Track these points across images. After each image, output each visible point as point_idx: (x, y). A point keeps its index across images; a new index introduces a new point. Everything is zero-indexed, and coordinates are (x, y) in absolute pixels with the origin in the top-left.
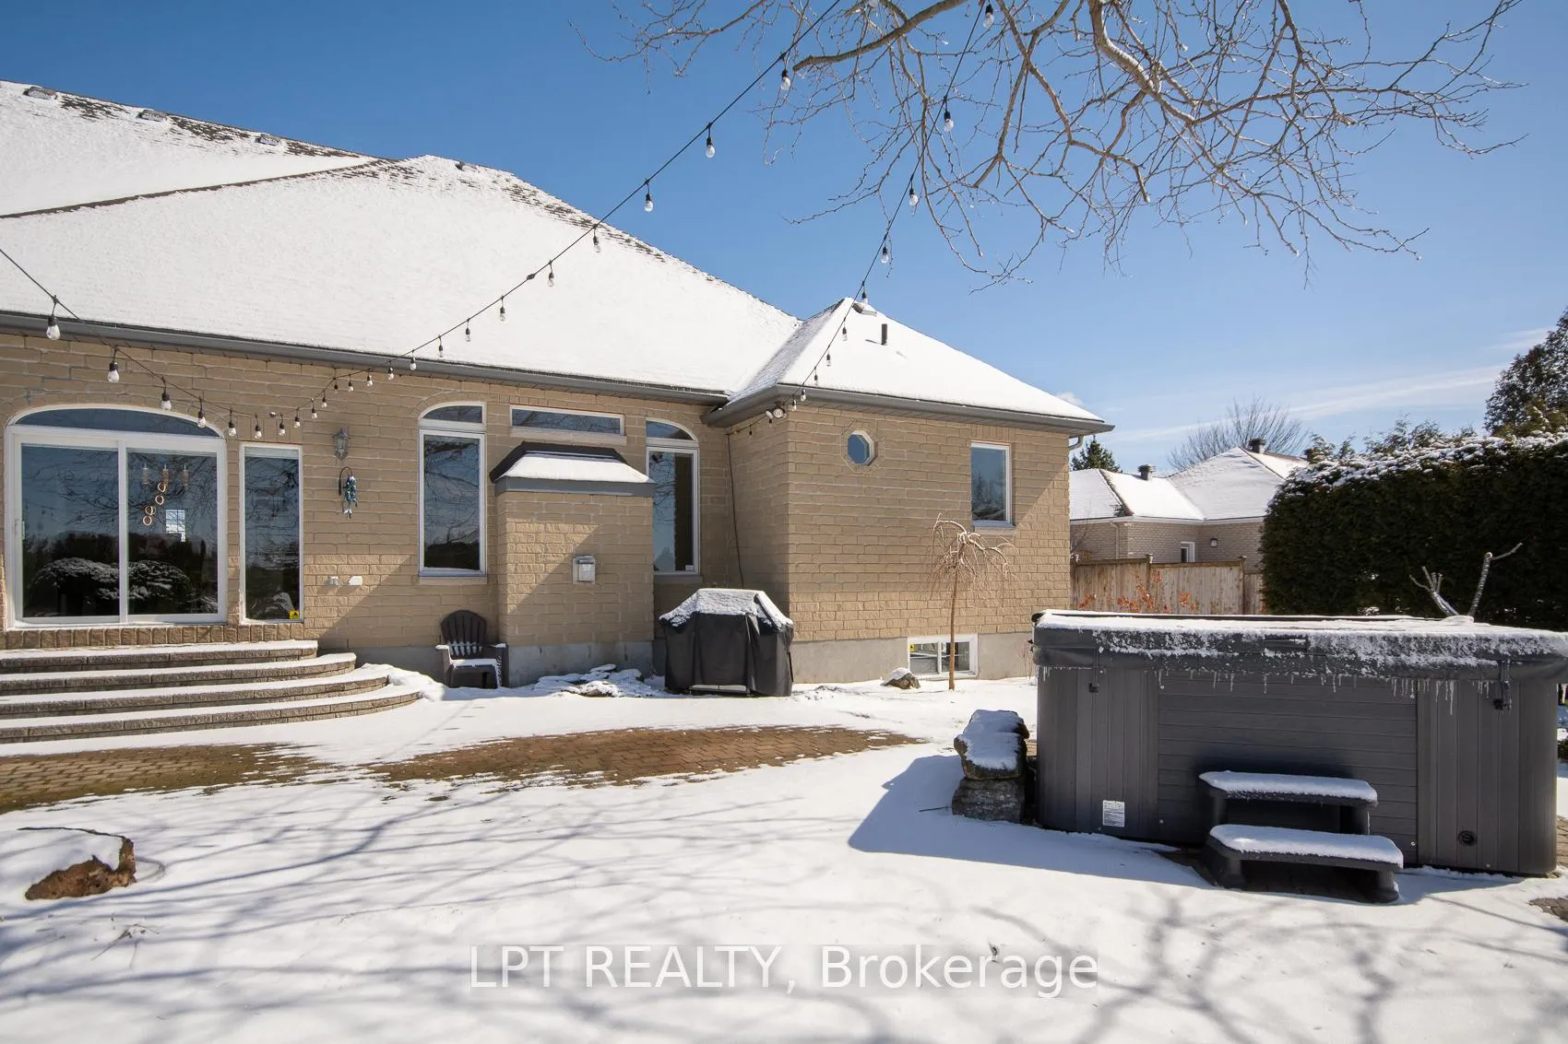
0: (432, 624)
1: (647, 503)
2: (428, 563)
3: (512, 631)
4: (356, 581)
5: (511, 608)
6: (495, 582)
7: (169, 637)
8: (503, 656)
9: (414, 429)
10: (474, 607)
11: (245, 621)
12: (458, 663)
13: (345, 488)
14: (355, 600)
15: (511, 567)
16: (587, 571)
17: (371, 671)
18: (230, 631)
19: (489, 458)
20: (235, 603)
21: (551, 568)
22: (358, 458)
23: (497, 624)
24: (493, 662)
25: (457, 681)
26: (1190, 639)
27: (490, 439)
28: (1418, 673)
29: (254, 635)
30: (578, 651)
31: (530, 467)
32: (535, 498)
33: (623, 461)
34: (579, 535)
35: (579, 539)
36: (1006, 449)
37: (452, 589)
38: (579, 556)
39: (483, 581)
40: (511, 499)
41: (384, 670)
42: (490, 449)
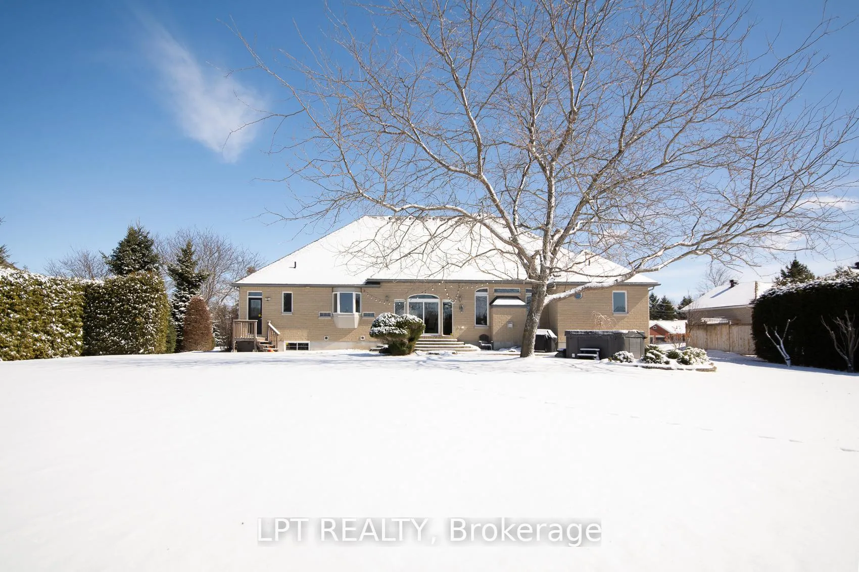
0: (477, 337)
1: (525, 309)
2: (477, 324)
3: (494, 339)
4: (463, 327)
5: (494, 333)
6: (491, 327)
7: (431, 338)
8: (492, 344)
9: (474, 294)
10: (486, 334)
11: (443, 335)
12: (483, 345)
13: (461, 308)
14: (462, 331)
15: (494, 324)
16: (511, 325)
17: (466, 345)
18: (440, 337)
19: (489, 300)
20: (441, 332)
21: (503, 324)
22: (463, 302)
23: (491, 337)
24: (490, 345)
25: (483, 348)
26: (581, 332)
27: (489, 296)
28: (606, 335)
29: (445, 338)
30: (509, 343)
31: (498, 302)
32: (499, 309)
33: (520, 299)
34: (509, 317)
35: (509, 318)
36: (626, 292)
37: (481, 329)
38: (509, 322)
39: (488, 328)
40: (494, 309)
41: (469, 345)
42: (489, 298)
